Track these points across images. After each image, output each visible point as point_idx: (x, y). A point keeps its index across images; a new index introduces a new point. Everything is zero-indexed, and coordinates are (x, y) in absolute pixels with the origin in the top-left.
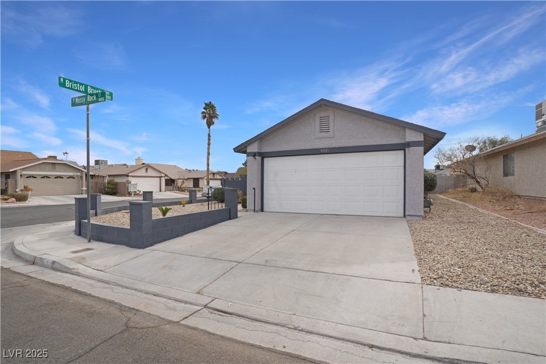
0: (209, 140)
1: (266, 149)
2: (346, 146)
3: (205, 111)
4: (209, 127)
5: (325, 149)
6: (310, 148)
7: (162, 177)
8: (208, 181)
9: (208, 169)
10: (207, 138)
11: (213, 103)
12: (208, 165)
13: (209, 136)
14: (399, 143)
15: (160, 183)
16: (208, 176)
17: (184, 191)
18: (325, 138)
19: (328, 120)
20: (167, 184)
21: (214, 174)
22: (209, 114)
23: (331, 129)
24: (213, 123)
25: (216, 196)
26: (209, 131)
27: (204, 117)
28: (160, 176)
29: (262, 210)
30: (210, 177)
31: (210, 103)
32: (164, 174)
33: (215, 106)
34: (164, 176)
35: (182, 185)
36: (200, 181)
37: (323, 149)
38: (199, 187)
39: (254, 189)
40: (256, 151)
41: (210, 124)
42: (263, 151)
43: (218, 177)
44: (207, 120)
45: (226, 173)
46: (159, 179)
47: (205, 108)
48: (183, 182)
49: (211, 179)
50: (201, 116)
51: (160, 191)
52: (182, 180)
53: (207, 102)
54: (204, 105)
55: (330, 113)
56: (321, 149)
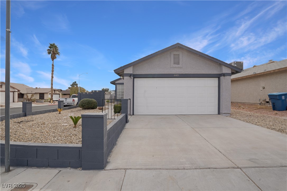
0: (53, 68)
1: (138, 72)
2: (190, 73)
3: (50, 49)
4: (53, 60)
5: (177, 74)
6: (167, 73)
7: (15, 91)
8: (52, 95)
9: (52, 87)
10: (52, 67)
11: (56, 44)
12: (52, 84)
13: (53, 65)
14: (217, 73)
15: (14, 96)
16: (52, 92)
17: (34, 102)
18: (177, 68)
19: (178, 57)
20: (19, 97)
21: (55, 90)
22: (53, 51)
23: (181, 62)
24: (56, 58)
25: (84, 105)
26: (53, 63)
27: (49, 53)
28: (14, 91)
29: (133, 114)
30: (53, 93)
31: (54, 44)
32: (17, 89)
33: (57, 46)
34: (17, 91)
35: (31, 97)
36: (45, 95)
37: (175, 74)
38: (44, 99)
39: (130, 99)
40: (131, 73)
41: (53, 58)
42: (135, 73)
43: (58, 92)
44: (51, 55)
45: (61, 90)
46: (13, 93)
47: (50, 47)
48: (32, 96)
49: (54, 94)
50: (47, 52)
51: (14, 102)
52: (31, 94)
53: (52, 43)
54: (49, 45)
55: (180, 53)
56: (174, 74)
